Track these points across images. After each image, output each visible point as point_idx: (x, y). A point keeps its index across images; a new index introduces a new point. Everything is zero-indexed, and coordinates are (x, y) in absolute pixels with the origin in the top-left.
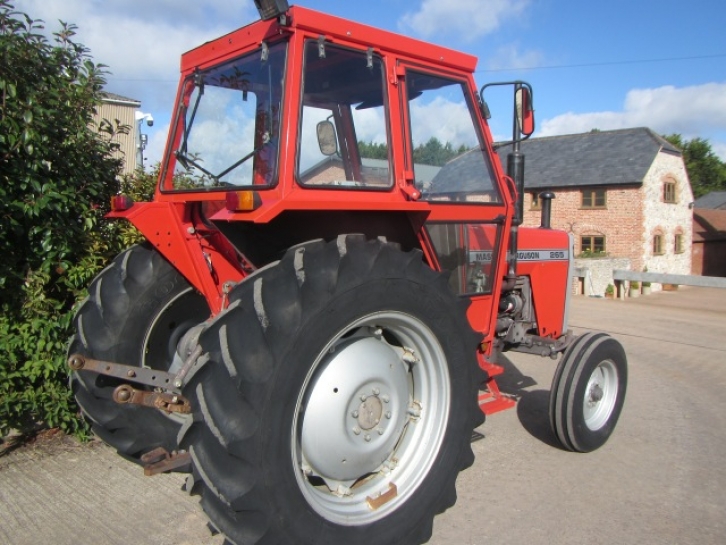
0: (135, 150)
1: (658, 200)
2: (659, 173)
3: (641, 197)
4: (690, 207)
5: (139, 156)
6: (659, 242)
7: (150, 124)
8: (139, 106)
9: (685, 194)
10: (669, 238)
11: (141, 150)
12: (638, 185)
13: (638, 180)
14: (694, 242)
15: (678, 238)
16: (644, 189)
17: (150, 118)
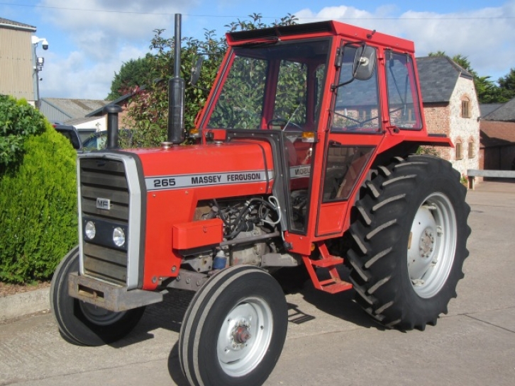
0: (32, 72)
1: (458, 116)
2: (459, 94)
3: (447, 113)
4: (478, 120)
5: (35, 76)
6: (459, 149)
7: (45, 47)
8: (34, 31)
9: (475, 110)
10: (465, 145)
11: (37, 71)
12: (445, 104)
13: (446, 100)
14: (481, 148)
15: (471, 145)
16: (450, 107)
17: (45, 43)
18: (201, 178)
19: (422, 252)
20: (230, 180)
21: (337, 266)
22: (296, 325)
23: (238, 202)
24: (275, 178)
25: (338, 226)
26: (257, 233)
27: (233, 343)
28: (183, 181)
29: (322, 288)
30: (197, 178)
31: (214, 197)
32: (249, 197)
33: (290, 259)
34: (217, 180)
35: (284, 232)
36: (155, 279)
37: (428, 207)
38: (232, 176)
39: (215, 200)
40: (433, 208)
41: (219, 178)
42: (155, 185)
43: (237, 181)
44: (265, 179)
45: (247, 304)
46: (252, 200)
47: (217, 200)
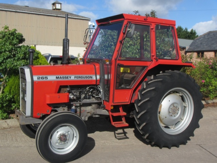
7: (94, 26)
8: (90, 20)
18: (61, 77)
19: (171, 114)
20: (76, 78)
21: (125, 116)
22: (118, 140)
23: (84, 87)
24: (100, 78)
25: (127, 100)
26: (93, 100)
27: (59, 141)
28: (52, 78)
29: (114, 125)
30: (58, 77)
31: (68, 85)
32: (88, 86)
33: (106, 112)
34: (69, 78)
35: (103, 100)
36: (39, 114)
37: (178, 94)
38: (77, 77)
39: (68, 86)
40: (181, 95)
41: (70, 78)
42: (38, 79)
43: (80, 79)
44: (95, 78)
45: (67, 127)
46: (90, 87)
47: (70, 86)
